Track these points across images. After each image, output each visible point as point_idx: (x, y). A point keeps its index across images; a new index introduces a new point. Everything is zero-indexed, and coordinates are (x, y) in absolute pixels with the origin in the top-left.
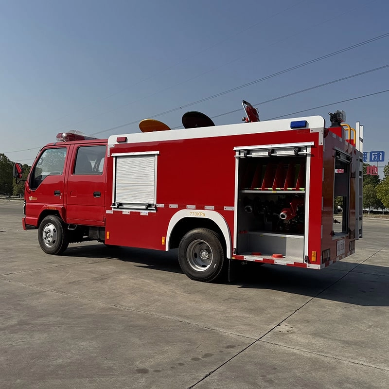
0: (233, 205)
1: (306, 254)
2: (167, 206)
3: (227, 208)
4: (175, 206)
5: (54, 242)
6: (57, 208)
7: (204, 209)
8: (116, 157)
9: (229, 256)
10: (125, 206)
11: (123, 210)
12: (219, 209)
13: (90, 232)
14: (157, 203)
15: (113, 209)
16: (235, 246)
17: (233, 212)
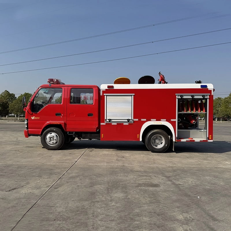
0: (176, 119)
1: (208, 136)
2: (140, 120)
3: (172, 120)
4: (145, 120)
5: (56, 143)
6: (60, 123)
7: (160, 121)
8: (107, 96)
9: (174, 140)
10: (113, 121)
11: (112, 123)
12: (168, 120)
13: (83, 135)
14: (134, 119)
15: (105, 123)
16: (177, 136)
17: (175, 121)
